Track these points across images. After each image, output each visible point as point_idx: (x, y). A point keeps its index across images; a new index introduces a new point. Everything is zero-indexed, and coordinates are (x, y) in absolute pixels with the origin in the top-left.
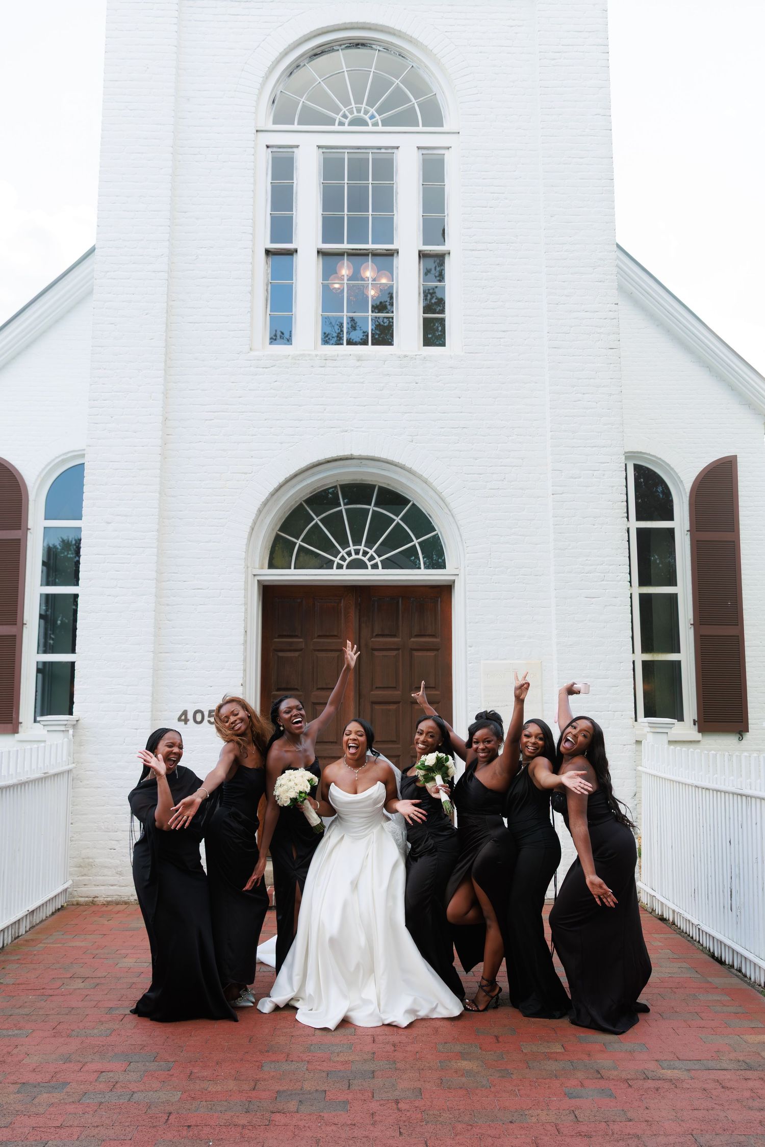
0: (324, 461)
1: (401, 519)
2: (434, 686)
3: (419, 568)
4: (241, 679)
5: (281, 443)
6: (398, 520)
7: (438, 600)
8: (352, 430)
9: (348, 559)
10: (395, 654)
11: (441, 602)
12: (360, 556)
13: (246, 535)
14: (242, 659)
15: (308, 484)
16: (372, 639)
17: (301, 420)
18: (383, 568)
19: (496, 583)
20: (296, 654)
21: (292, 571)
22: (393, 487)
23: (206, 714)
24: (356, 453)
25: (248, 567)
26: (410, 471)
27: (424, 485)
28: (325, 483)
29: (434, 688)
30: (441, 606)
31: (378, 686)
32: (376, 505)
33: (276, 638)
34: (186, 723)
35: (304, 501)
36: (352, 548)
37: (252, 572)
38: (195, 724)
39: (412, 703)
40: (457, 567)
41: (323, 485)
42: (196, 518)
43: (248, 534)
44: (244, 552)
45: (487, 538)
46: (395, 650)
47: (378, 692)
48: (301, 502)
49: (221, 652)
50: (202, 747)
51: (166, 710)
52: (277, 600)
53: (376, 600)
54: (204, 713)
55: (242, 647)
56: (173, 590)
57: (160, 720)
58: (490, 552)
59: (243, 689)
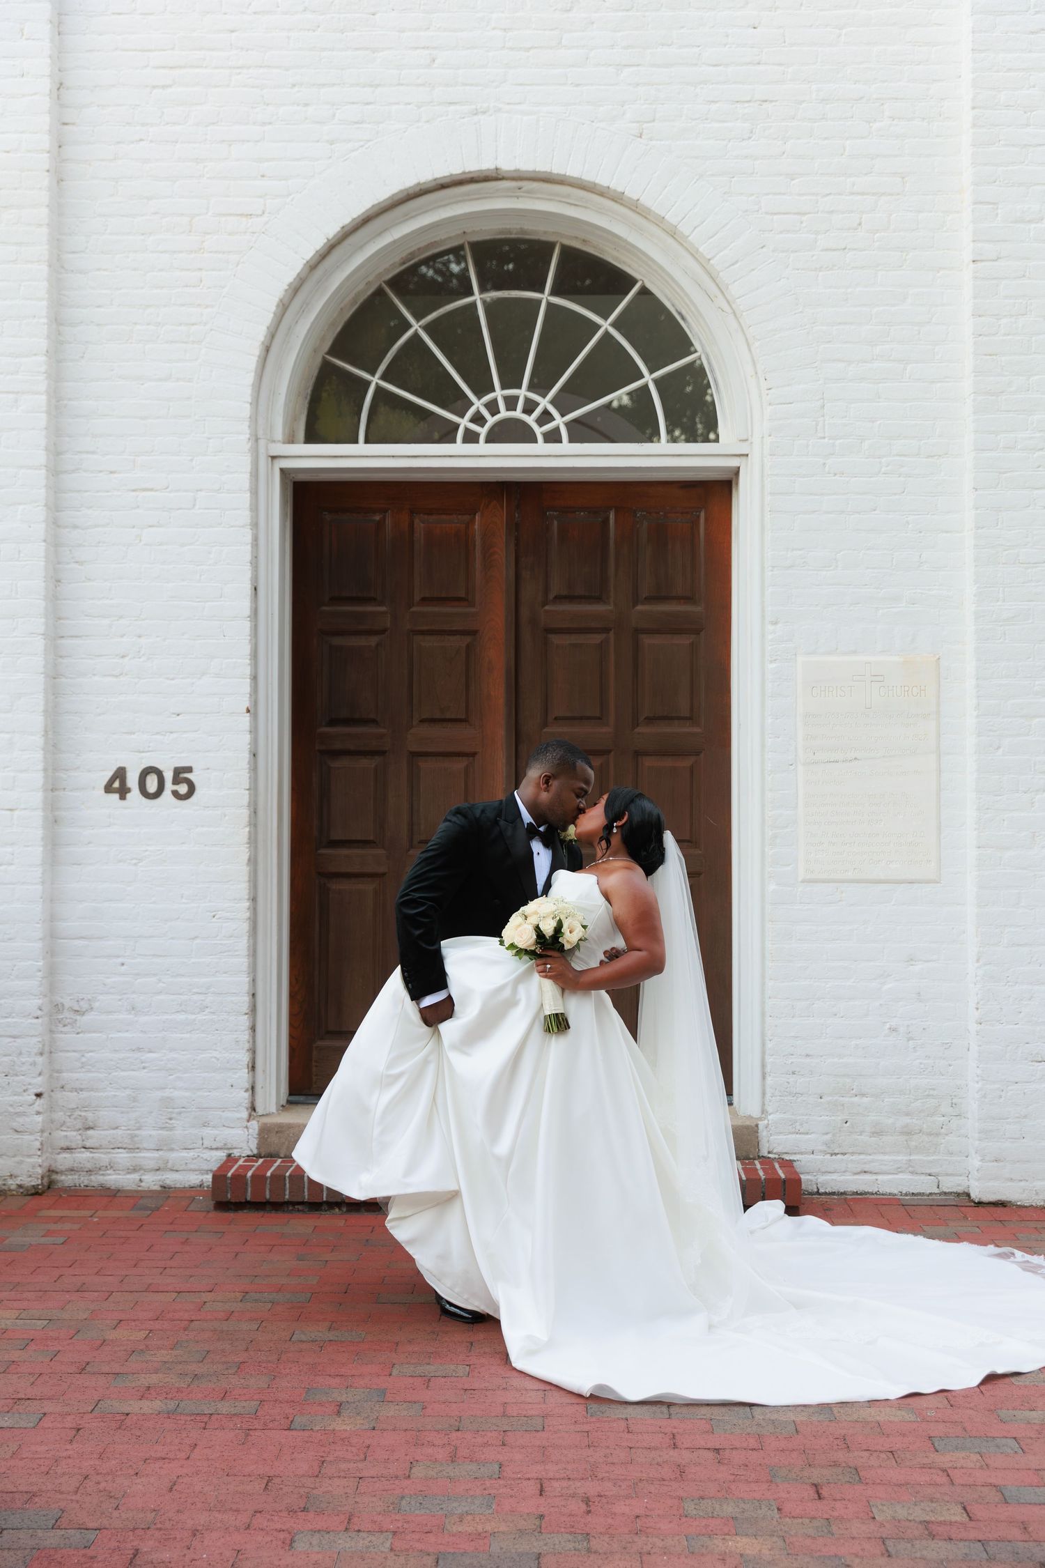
0: (434, 184)
1: (614, 325)
2: (688, 715)
3: (656, 438)
4: (247, 698)
5: (332, 143)
6: (606, 325)
7: (698, 517)
8: (499, 110)
9: (491, 421)
10: (598, 641)
11: (706, 520)
12: (518, 414)
13: (252, 362)
14: (249, 652)
15: (395, 242)
16: (547, 608)
17: (378, 85)
18: (571, 441)
19: (835, 474)
20: (373, 641)
21: (361, 448)
22: (595, 247)
23: (168, 776)
24: (507, 164)
25: (257, 440)
26: (635, 207)
27: (670, 241)
28: (437, 239)
29: (690, 718)
30: (706, 529)
31: (559, 715)
32: (554, 292)
33: (324, 605)
34: (123, 797)
35: (385, 282)
36: (499, 393)
37: (267, 449)
38: (143, 798)
39: (638, 754)
40: (745, 438)
41: (431, 243)
42: (136, 324)
43: (258, 361)
44: (248, 402)
45: (816, 367)
46: (600, 633)
47: (560, 730)
48: (381, 285)
49: (198, 636)
50: (161, 852)
51: (78, 768)
52: (328, 517)
53: (555, 513)
54: (165, 774)
55: (247, 625)
56: (86, 491)
57: (64, 789)
58: (822, 400)
59: (250, 719)
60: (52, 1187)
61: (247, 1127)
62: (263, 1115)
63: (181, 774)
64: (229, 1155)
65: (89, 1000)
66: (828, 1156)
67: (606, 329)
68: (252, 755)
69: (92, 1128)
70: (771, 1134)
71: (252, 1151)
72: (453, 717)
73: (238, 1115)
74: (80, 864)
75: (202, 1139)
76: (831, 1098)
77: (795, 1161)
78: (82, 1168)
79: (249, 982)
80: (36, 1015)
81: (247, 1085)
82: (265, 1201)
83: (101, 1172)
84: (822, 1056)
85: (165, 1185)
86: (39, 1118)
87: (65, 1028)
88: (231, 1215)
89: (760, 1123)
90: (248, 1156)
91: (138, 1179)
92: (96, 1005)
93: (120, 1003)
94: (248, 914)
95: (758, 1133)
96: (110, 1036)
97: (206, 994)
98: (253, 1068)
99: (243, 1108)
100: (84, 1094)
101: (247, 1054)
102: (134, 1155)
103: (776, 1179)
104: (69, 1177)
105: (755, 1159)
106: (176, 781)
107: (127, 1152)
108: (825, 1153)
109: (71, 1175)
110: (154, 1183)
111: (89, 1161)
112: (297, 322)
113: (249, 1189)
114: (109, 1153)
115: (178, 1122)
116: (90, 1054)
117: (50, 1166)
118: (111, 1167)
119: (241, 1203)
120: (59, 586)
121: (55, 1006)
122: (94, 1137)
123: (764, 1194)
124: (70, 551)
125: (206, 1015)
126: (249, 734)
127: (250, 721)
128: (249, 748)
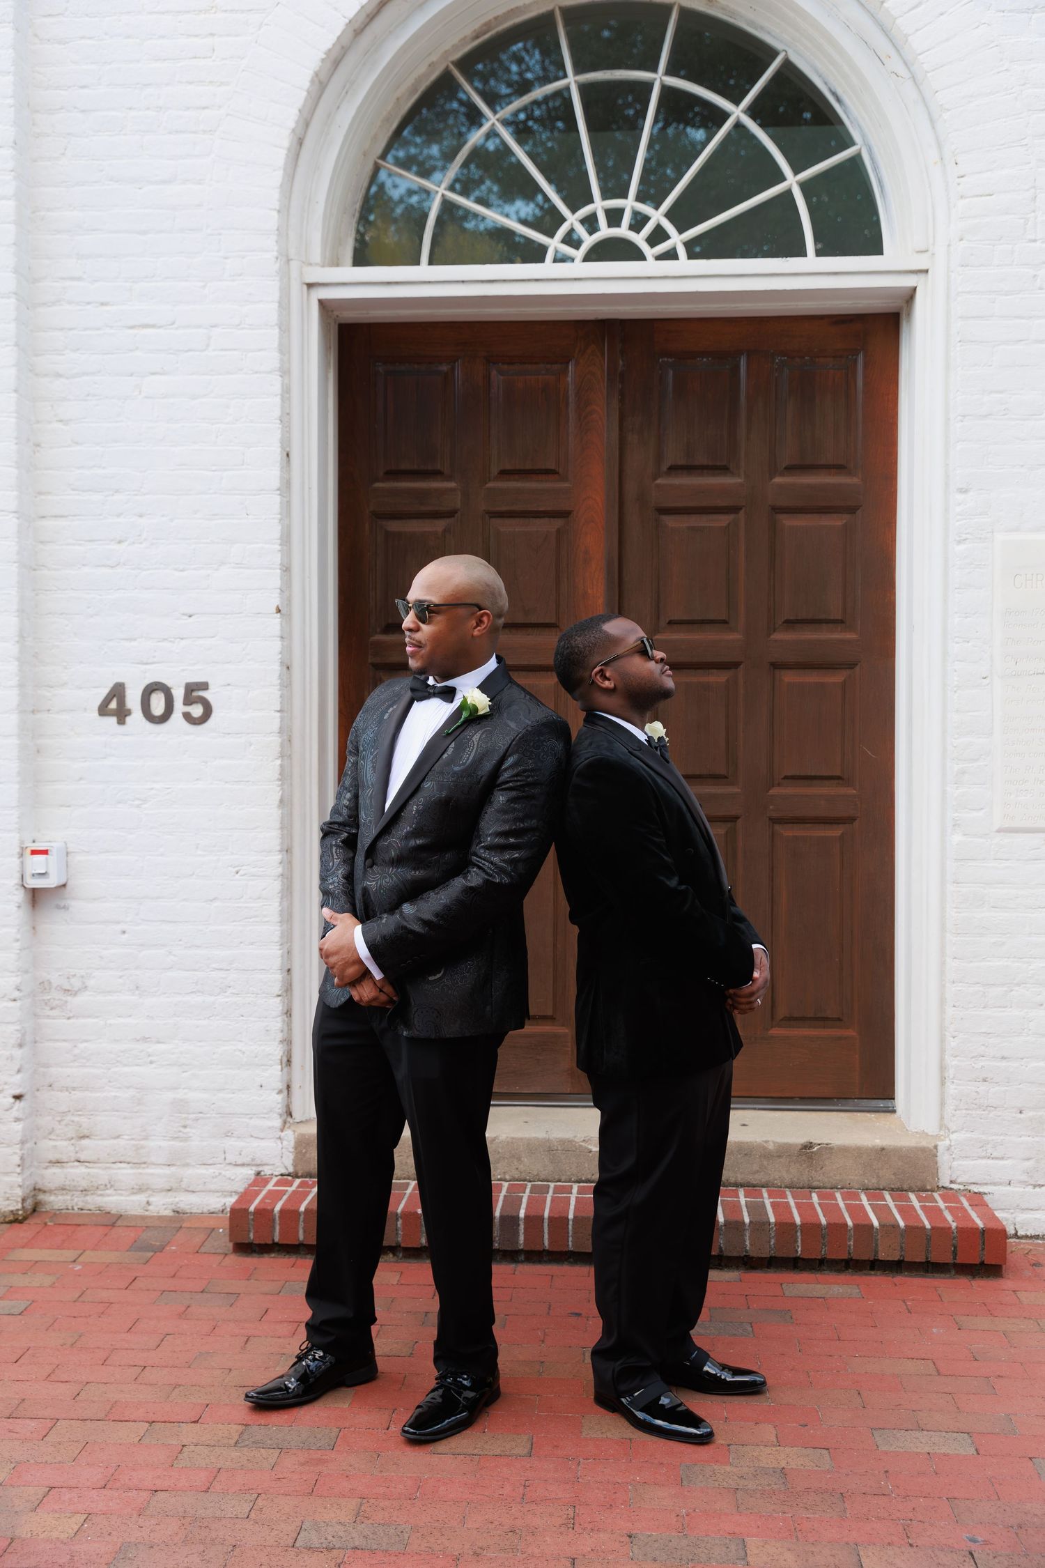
1: (748, 111)
2: (839, 617)
3: (801, 252)
4: (276, 594)
6: (737, 113)
7: (856, 361)
9: (589, 241)
10: (724, 524)
11: (866, 364)
12: (623, 231)
13: (279, 156)
14: (278, 535)
16: (659, 481)
18: (690, 258)
20: (439, 525)
21: (424, 271)
22: (723, 9)
23: (178, 694)
25: (288, 260)
29: (842, 622)
30: (865, 377)
31: (676, 617)
32: (670, 71)
33: (377, 480)
34: (121, 722)
35: (454, 63)
36: (599, 205)
37: (301, 273)
38: (147, 722)
39: (776, 666)
40: (923, 248)
41: (512, 10)
42: (130, 109)
43: (287, 155)
44: (275, 209)
45: (1026, 145)
46: (727, 513)
47: (675, 637)
48: (447, 67)
49: (215, 515)
50: (170, 790)
51: (65, 684)
52: (381, 369)
53: (670, 360)
54: (174, 692)
55: (277, 499)
56: (70, 329)
57: (49, 710)
58: (1033, 190)
59: (281, 621)
60: (38, 1209)
61: (280, 1138)
62: (301, 1122)
63: (194, 692)
64: (258, 1174)
65: (82, 977)
66: (1030, 1189)
67: (738, 118)
68: (285, 668)
69: (88, 1137)
70: (954, 1158)
71: (287, 1169)
72: (542, 621)
73: (270, 1124)
74: (69, 806)
75: (225, 1153)
76: (1035, 1113)
77: (985, 1194)
78: (75, 1186)
79: (282, 956)
80: (12, 997)
81: (280, 1085)
82: (297, 1243)
83: (100, 1192)
84: (1022, 1059)
85: (178, 1210)
86: (19, 1127)
87: (54, 1011)
88: (252, 1261)
89: (939, 1143)
90: (282, 1175)
91: (145, 1202)
92: (91, 983)
93: (121, 981)
94: (280, 870)
95: (937, 1156)
96: (109, 1022)
98: (289, 1061)
99: (275, 1115)
100: (77, 1095)
101: (281, 1046)
102: (140, 1171)
103: (972, 1229)
104: (60, 1197)
105: (933, 1191)
106: (188, 701)
107: (132, 1168)
108: (1026, 1184)
109: (62, 1194)
110: (165, 1206)
111: (84, 1178)
112: (338, 107)
113: (277, 1228)
114: (109, 1168)
115: (194, 1131)
116: (85, 1044)
117: (36, 1183)
118: (112, 1186)
119: (266, 1245)
120: (38, 451)
121: (40, 984)
122: (90, 1148)
123: (955, 1247)
124: (52, 406)
125: (227, 997)
126: (280, 641)
127: (281, 624)
128: (281, 658)
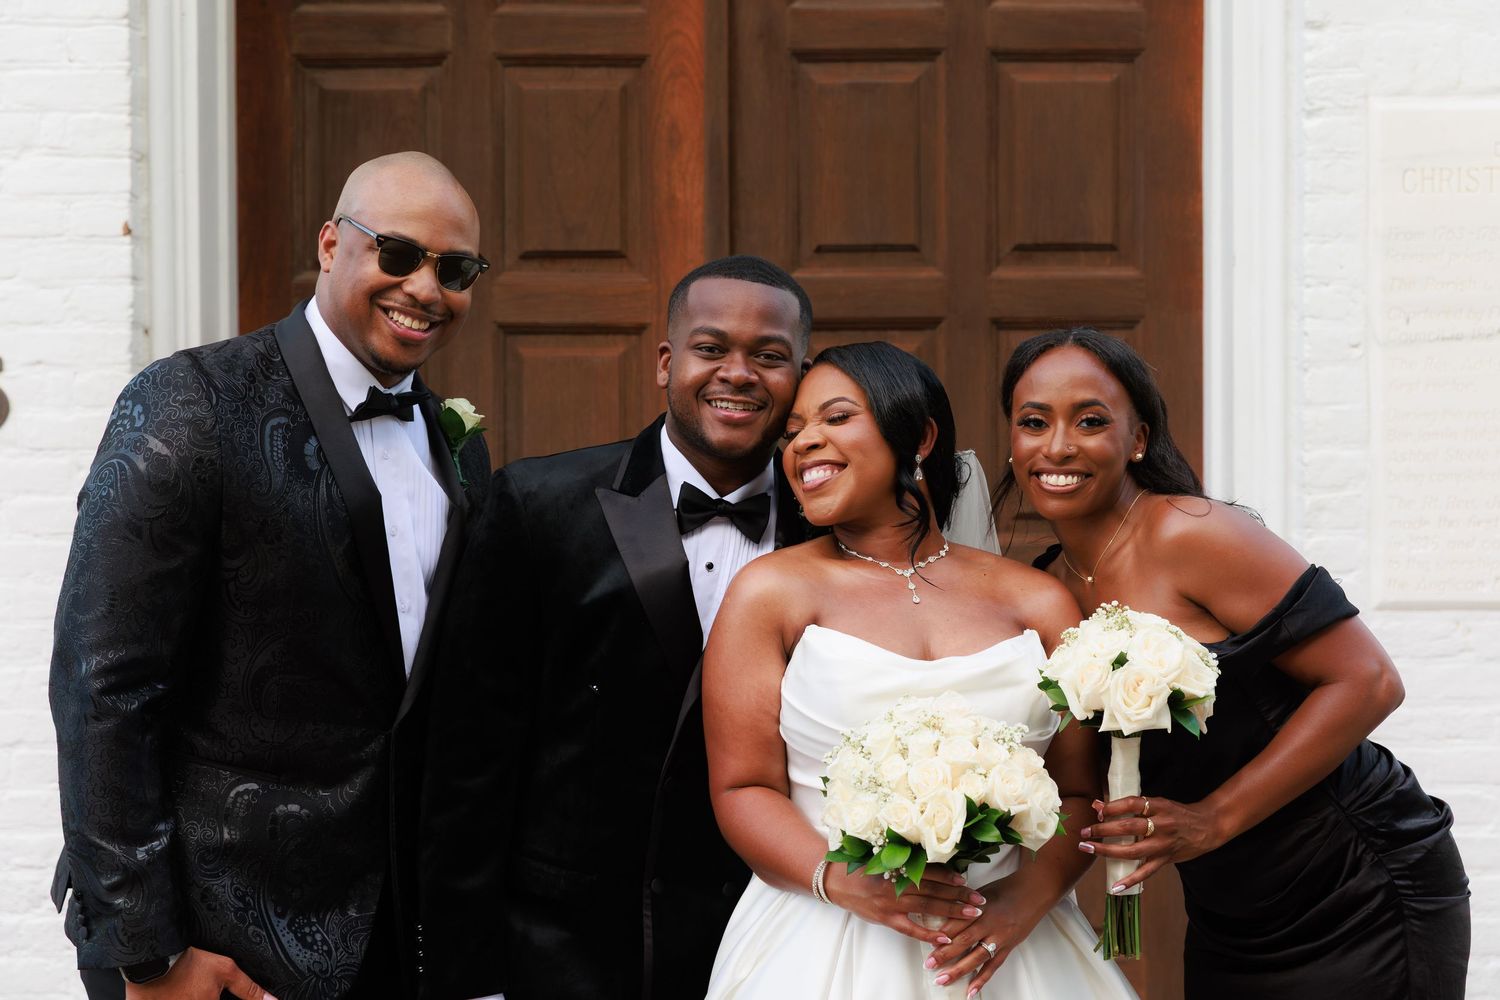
2: (1107, 239)
4: (123, 201)
10: (911, 79)
14: (126, 97)
20: (414, 80)
29: (1112, 248)
31: (831, 238)
39: (998, 325)
46: (915, 60)
47: (827, 274)
49: (12, 61)
55: (122, 33)
59: (133, 251)
68: (141, 332)
72: (594, 247)
97: (41, 868)
126: (133, 284)
127: (133, 256)
128: (133, 316)
